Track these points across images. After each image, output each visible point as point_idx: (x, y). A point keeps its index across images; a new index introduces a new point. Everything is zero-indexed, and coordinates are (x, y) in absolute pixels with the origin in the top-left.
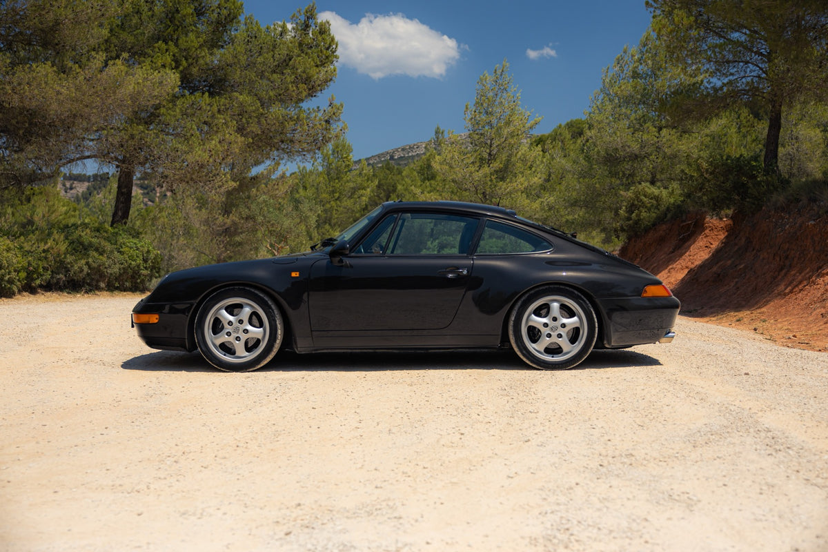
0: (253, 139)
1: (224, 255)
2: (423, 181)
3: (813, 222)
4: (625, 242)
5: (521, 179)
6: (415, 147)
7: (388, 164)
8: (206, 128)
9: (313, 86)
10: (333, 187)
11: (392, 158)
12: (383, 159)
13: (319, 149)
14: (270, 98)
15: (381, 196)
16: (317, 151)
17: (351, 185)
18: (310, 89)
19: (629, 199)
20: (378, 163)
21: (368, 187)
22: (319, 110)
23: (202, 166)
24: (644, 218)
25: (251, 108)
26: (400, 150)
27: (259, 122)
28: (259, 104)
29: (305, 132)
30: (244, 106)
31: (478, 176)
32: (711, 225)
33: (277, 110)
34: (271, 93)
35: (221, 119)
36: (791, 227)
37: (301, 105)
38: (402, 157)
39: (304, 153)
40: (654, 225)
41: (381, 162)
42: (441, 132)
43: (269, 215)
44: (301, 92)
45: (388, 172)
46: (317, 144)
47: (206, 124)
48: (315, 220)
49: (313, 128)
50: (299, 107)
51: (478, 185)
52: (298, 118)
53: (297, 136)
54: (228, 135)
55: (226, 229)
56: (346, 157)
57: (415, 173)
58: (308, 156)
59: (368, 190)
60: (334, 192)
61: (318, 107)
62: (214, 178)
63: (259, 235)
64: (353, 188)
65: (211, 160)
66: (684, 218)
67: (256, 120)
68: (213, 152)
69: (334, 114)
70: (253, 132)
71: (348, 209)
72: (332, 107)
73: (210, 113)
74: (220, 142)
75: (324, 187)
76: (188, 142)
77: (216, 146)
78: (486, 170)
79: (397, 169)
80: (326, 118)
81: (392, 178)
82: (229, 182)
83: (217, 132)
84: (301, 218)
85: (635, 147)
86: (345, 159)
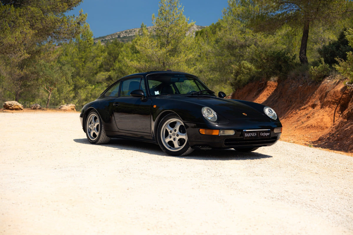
0: (38, 31)
1: (20, 91)
2: (133, 54)
3: (301, 86)
4: (234, 91)
5: (183, 55)
6: (133, 31)
7: (116, 41)
8: (13, 24)
9: (71, 4)
10: (81, 55)
11: (119, 37)
12: (114, 37)
13: (74, 37)
14: (48, 9)
15: (111, 60)
16: (72, 38)
17: (92, 54)
18: (69, 6)
19: (236, 69)
20: (111, 39)
21: (101, 56)
22: (74, 17)
23: (11, 46)
24: (243, 79)
25: (37, 14)
26: (124, 32)
27: (42, 22)
28: (42, 12)
29: (67, 28)
30: (34, 13)
31: (160, 53)
32: (270, 84)
33: (51, 16)
34: (49, 7)
35: (21, 20)
36: (294, 87)
37: (64, 13)
38: (125, 37)
39: (66, 39)
40: (248, 83)
41: (113, 39)
42: (144, 26)
43: (46, 72)
44: (65, 7)
45: (115, 46)
46: (73, 34)
47: (13, 22)
48: (71, 75)
49: (70, 26)
50: (63, 15)
51: (160, 58)
52: (62, 21)
53: (62, 30)
54: (25, 30)
55: (21, 78)
56: (89, 39)
57: (129, 49)
58: (68, 41)
59: (101, 57)
60: (82, 58)
61: (74, 15)
62: (18, 52)
63: (40, 81)
64: (93, 56)
65: (16, 43)
66: (261, 80)
67: (40, 21)
68: (17, 38)
69: (82, 19)
70: (38, 27)
71: (90, 68)
72: (81, 16)
73: (15, 16)
74: (21, 33)
75: (77, 55)
76: (4, 32)
77: (19, 35)
78: (164, 50)
79: (121, 44)
80: (78, 22)
81: (117, 50)
82: (26, 54)
83: (19, 27)
84: (63, 74)
85: (242, 41)
86: (89, 40)
